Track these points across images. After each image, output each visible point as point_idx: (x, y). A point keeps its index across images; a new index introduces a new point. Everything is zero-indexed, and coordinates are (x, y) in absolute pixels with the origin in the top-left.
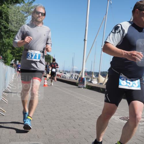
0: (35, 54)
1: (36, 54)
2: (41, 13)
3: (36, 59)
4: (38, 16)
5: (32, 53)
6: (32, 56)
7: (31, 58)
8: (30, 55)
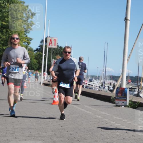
0: (15, 68)
2: (16, 38)
3: (16, 71)
4: (14, 40)
5: (13, 67)
6: (13, 69)
7: (13, 70)
8: (12, 69)
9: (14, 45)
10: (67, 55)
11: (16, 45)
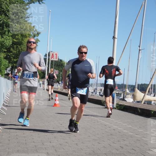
1: (30, 74)
2: (33, 42)
4: (30, 44)
7: (27, 77)
8: (26, 75)
9: (30, 50)
10: (83, 56)
11: (32, 49)
